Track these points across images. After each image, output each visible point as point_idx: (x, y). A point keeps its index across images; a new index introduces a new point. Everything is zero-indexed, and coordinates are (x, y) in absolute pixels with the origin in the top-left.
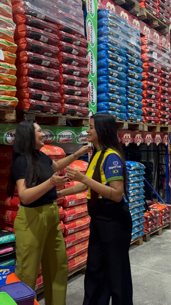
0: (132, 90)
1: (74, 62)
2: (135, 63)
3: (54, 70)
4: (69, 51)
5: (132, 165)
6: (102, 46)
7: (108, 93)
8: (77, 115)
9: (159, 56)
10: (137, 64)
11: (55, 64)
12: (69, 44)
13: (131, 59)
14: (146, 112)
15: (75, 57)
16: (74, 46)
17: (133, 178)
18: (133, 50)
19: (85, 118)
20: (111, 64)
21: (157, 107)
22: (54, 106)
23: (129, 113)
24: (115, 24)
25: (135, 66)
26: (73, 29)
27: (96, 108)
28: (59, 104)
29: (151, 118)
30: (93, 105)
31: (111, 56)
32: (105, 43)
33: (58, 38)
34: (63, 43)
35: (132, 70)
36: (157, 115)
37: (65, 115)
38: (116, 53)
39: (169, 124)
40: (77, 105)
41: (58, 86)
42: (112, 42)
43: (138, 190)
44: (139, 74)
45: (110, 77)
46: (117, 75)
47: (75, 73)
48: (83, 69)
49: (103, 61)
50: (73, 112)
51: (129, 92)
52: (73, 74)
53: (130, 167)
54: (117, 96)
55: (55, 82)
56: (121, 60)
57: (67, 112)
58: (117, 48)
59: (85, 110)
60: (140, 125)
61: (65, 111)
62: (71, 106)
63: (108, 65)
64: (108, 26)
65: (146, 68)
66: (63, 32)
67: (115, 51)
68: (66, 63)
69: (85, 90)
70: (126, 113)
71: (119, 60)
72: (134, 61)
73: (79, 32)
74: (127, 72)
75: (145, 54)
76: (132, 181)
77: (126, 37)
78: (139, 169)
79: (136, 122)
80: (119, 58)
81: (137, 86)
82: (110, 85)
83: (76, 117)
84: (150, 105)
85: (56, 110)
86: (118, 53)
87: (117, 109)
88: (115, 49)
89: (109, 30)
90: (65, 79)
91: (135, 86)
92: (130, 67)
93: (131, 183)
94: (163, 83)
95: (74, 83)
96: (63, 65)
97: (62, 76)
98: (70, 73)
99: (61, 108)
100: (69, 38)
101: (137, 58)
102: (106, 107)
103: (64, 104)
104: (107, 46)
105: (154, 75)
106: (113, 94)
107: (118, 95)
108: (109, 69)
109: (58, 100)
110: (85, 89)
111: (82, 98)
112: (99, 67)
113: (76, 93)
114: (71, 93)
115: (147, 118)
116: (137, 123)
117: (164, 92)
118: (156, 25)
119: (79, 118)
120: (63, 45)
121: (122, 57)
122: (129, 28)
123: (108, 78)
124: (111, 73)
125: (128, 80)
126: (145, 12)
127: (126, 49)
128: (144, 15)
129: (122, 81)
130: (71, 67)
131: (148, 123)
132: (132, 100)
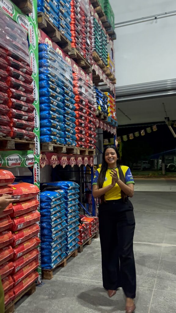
0: (68, 118)
1: (21, 88)
2: (69, 95)
3: (3, 93)
4: (17, 77)
5: (70, 185)
6: (43, 77)
7: (50, 120)
8: (25, 139)
9: (86, 91)
10: (71, 96)
11: (4, 87)
12: (16, 70)
13: (67, 91)
14: (78, 138)
15: (22, 83)
16: (21, 73)
17: (71, 196)
18: (68, 83)
19: (31, 142)
20: (52, 94)
21: (86, 134)
22: (3, 129)
23: (66, 138)
24: (53, 58)
25: (70, 98)
26: (20, 56)
27: (39, 133)
28: (8, 128)
29: (82, 144)
30: (37, 130)
31: (51, 86)
32: (46, 74)
33: (7, 63)
34: (11, 68)
35: (67, 100)
36: (86, 141)
37: (14, 138)
38: (55, 84)
39: (94, 148)
40: (24, 129)
41: (7, 109)
42: (51, 74)
43: (75, 207)
44: (73, 105)
45: (51, 105)
46: (56, 104)
47: (22, 98)
48: (29, 96)
49: (44, 90)
50: (21, 136)
51: (66, 120)
52: (21, 99)
53: (69, 187)
54: (57, 123)
55: (4, 106)
56: (59, 91)
57: (15, 136)
58: (55, 80)
59: (32, 134)
60: (74, 149)
61: (13, 134)
62: (20, 130)
63: (49, 94)
64: (48, 59)
65: (77, 100)
66: (10, 58)
67: (54, 82)
68: (13, 88)
69: (31, 116)
70: (64, 138)
71: (58, 91)
72: (69, 93)
73: (25, 60)
74: (64, 102)
75: (76, 88)
76: (70, 199)
77: (62, 71)
78: (75, 188)
79: (72, 146)
80: (58, 89)
81: (71, 115)
82: (51, 112)
83: (24, 141)
84: (81, 132)
85: (5, 134)
86: (57, 85)
87: (58, 135)
88: (55, 81)
89: (49, 63)
90: (14, 103)
91: (70, 115)
92: (66, 98)
93: (69, 201)
94: (90, 114)
95: (22, 108)
96: (11, 90)
97: (11, 100)
98: (18, 97)
99: (10, 132)
100: (16, 64)
101: (71, 91)
102: (49, 132)
103: (13, 128)
104: (48, 77)
105: (83, 107)
106: (54, 121)
107: (58, 121)
108: (51, 98)
109: (7, 124)
110: (31, 114)
111: (29, 122)
112: (41, 95)
113: (23, 117)
114: (19, 117)
115: (79, 143)
116: (72, 148)
117: (90, 122)
118: (83, 64)
119: (27, 142)
120: (11, 71)
121: (60, 88)
122: (64, 63)
123: (50, 106)
124: (52, 101)
125: (65, 110)
126: (76, 52)
127: (63, 82)
128: (75, 54)
129: (60, 110)
130: (19, 93)
131: (80, 148)
132: (68, 127)
